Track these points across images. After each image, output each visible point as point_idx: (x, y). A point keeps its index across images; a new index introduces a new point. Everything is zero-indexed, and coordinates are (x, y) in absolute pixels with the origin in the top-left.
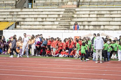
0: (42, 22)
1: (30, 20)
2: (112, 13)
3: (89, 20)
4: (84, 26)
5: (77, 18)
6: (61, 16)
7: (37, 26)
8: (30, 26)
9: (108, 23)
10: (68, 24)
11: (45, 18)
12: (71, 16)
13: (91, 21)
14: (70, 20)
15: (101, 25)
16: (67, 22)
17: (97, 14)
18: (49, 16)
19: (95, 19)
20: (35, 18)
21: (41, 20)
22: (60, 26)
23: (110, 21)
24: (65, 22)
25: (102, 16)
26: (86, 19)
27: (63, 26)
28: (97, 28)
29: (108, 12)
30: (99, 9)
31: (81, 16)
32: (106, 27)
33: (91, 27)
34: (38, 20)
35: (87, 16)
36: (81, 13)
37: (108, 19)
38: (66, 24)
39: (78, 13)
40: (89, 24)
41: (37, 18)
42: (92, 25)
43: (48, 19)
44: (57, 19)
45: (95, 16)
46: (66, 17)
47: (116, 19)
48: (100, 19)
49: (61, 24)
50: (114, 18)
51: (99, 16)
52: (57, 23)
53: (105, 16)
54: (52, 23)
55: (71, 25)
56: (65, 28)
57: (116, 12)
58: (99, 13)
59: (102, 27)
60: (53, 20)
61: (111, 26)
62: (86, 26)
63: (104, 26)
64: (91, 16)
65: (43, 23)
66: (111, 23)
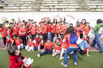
0: (20, 6)
1: (12, 5)
3: (53, 5)
5: (45, 4)
6: (33, 3)
7: (15, 10)
8: (10, 10)
10: (38, 8)
11: (22, 4)
12: (41, 3)
13: (55, 6)
14: (40, 5)
16: (38, 7)
17: (58, 1)
18: (25, 3)
19: (57, 4)
20: (15, 4)
21: (19, 5)
22: (33, 9)
23: (68, 6)
27: (35, 9)
28: (60, 10)
34: (17, 5)
36: (47, 0)
37: (66, 4)
38: (37, 8)
40: (54, 8)
41: (16, 4)
42: (57, 9)
43: (24, 5)
44: (30, 5)
47: (71, 4)
48: (60, 4)
49: (33, 8)
52: (30, 7)
54: (27, 7)
55: (41, 9)
56: (36, 11)
60: (28, 5)
62: (52, 9)
65: (20, 8)
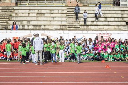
2: (53, 12)
3: (29, 19)
4: (24, 25)
5: (16, 17)
9: (48, 23)
10: (6, 24)
12: (9, 15)
13: (31, 21)
14: (8, 20)
15: (41, 25)
16: (5, 22)
17: (37, 13)
19: (35, 19)
23: (50, 21)
24: (3, 22)
25: (43, 15)
26: (25, 19)
28: (38, 27)
29: (49, 11)
30: (39, 8)
31: (19, 15)
32: (47, 27)
33: (31, 27)
35: (27, 15)
36: (20, 11)
37: (49, 19)
38: (4, 24)
39: (16, 11)
40: (29, 23)
42: (32, 25)
45: (35, 15)
46: (4, 16)
47: (57, 19)
48: (40, 19)
50: (55, 17)
51: (39, 15)
53: (46, 15)
55: (10, 25)
56: (2, 28)
57: (57, 11)
58: (39, 12)
59: (43, 27)
61: (52, 26)
62: (25, 26)
63: (44, 25)
64: (31, 15)
66: (52, 23)
